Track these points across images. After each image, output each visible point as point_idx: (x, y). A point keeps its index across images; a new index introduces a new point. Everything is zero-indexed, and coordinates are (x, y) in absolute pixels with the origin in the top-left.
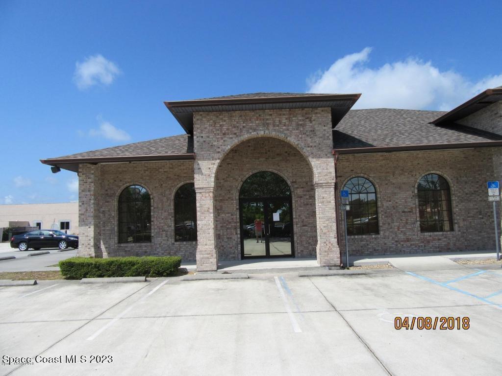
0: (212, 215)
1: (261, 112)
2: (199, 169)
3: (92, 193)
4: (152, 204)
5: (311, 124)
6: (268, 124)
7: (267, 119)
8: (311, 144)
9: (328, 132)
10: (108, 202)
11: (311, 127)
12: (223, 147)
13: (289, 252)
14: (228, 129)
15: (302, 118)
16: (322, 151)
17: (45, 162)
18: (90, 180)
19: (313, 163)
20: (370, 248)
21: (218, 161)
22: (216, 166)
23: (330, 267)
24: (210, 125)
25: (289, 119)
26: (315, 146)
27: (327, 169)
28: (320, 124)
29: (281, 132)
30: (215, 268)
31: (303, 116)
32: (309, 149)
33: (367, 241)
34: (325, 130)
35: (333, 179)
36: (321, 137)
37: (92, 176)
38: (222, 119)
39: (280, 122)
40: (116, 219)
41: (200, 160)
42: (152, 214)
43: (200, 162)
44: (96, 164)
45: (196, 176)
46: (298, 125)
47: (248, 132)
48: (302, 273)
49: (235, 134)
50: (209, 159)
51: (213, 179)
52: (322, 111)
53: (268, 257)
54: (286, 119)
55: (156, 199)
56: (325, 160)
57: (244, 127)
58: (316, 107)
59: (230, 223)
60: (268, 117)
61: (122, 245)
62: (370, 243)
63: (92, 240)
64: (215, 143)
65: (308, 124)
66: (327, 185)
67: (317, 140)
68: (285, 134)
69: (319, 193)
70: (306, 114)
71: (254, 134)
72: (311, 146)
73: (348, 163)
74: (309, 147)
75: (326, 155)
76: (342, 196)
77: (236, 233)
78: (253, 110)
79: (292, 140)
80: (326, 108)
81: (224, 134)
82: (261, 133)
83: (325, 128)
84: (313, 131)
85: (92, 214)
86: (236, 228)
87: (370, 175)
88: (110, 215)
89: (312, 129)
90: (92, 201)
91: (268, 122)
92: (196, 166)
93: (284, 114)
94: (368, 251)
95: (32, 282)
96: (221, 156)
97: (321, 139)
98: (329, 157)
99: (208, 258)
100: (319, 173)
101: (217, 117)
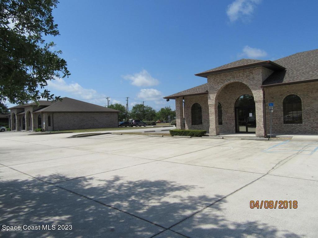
0: (214, 115)
1: (232, 72)
2: (210, 97)
3: (179, 107)
4: (202, 110)
5: (252, 75)
6: (234, 77)
7: (234, 75)
8: (252, 84)
9: (260, 78)
10: (188, 110)
11: (253, 76)
12: (218, 88)
13: (245, 131)
14: (219, 81)
15: (249, 73)
16: (257, 86)
17: (164, 98)
18: (179, 103)
19: (253, 92)
20: (297, 130)
21: (216, 94)
22: (215, 96)
23: (260, 137)
24: (213, 80)
25: (243, 74)
26: (254, 85)
27: (259, 94)
28: (256, 74)
29: (240, 80)
30: (215, 135)
31: (249, 72)
32: (251, 86)
33: (295, 127)
34: (258, 77)
35: (262, 99)
36: (257, 80)
37: (179, 101)
38: (217, 77)
39: (239, 75)
40: (191, 116)
41: (210, 94)
42: (202, 114)
43: (210, 95)
44: (178, 98)
45: (208, 100)
46: (247, 76)
47: (227, 81)
48: (242, 138)
49: (222, 82)
50: (213, 94)
51: (214, 101)
52: (258, 68)
53: (247, 132)
54: (242, 74)
55: (203, 108)
56: (258, 90)
57: (225, 79)
58: (255, 67)
59: (231, 117)
60: (234, 74)
61: (193, 126)
62: (297, 128)
63: (180, 124)
64: (215, 87)
65: (251, 75)
66: (260, 102)
67: (255, 82)
68: (242, 80)
69: (257, 105)
70: (250, 71)
71: (229, 82)
72: (252, 85)
73: (286, 88)
74: (251, 85)
75: (259, 88)
76: (269, 106)
77: (233, 122)
78: (229, 72)
79: (244, 82)
80: (259, 67)
81: (218, 83)
82: (232, 81)
83: (259, 76)
84: (253, 78)
85: (180, 115)
86: (233, 120)
87: (298, 94)
88: (189, 115)
89: (253, 77)
90: (179, 110)
91: (235, 76)
92: (208, 96)
93: (241, 72)
94: (295, 132)
95: (162, 136)
96: (217, 92)
97: (257, 81)
98: (260, 89)
99: (213, 131)
100: (256, 96)
101: (215, 76)
